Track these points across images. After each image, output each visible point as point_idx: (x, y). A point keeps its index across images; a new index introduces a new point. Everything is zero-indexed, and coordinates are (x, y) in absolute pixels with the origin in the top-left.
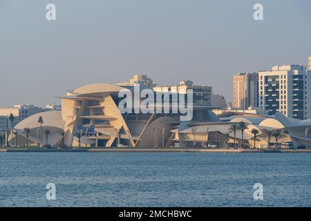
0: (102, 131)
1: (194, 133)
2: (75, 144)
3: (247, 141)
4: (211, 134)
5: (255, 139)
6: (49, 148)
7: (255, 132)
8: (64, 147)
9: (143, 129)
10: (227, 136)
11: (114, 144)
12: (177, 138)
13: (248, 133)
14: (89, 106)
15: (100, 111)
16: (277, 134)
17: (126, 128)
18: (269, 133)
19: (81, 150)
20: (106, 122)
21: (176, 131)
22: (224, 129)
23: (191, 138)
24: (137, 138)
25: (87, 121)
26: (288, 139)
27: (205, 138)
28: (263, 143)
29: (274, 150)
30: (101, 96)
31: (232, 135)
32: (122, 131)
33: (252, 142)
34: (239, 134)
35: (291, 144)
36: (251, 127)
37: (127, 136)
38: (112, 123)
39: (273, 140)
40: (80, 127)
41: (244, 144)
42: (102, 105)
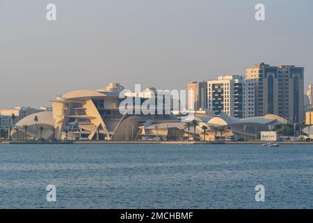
0: (84, 127)
1: (157, 129)
2: (63, 137)
3: (198, 135)
4: (169, 130)
5: (204, 133)
6: (43, 141)
7: (204, 128)
8: (54, 140)
9: (117, 125)
10: (183, 131)
11: (94, 138)
12: (143, 133)
13: (199, 128)
14: (74, 107)
15: (83, 112)
16: (222, 129)
17: (103, 125)
18: (215, 129)
19: (68, 142)
20: (87, 121)
21: (143, 127)
22: (180, 126)
23: (155, 132)
24: (112, 133)
25: (73, 120)
26: (231, 134)
27: (165, 133)
28: (211, 137)
29: (219, 141)
30: (83, 100)
31: (187, 130)
32: (100, 127)
33: (202, 136)
34: (192, 130)
35: (232, 138)
36: (202, 124)
37: (104, 131)
38: (92, 121)
39: (219, 134)
40: (67, 125)
41: (196, 137)
42: (84, 107)
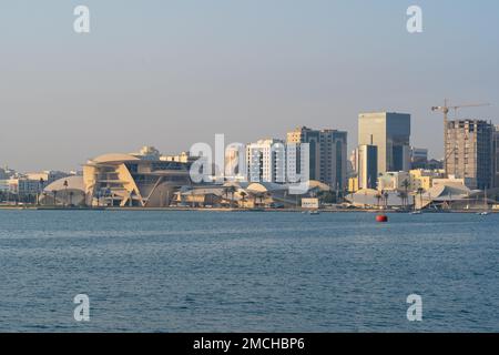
0: (117, 193)
1: (193, 195)
2: (95, 203)
3: (236, 202)
4: (206, 195)
5: (243, 200)
6: (72, 207)
7: (243, 194)
8: (85, 206)
9: (151, 190)
10: (221, 198)
11: (127, 204)
12: (179, 199)
13: (237, 195)
14: (106, 172)
15: (115, 176)
16: (261, 196)
17: (137, 191)
18: (254, 195)
19: (99, 208)
20: (120, 186)
21: (178, 193)
22: (218, 192)
23: (191, 199)
24: (146, 199)
25: (104, 185)
26: (270, 200)
27: (202, 199)
28: (250, 204)
29: (258, 208)
30: (116, 164)
31: (224, 196)
32: (133, 193)
33: (240, 203)
34: (230, 196)
35: (272, 205)
36: (240, 190)
37: (138, 197)
38: (125, 187)
39: (258, 201)
40: (99, 190)
41: (234, 204)
42: (117, 171)
